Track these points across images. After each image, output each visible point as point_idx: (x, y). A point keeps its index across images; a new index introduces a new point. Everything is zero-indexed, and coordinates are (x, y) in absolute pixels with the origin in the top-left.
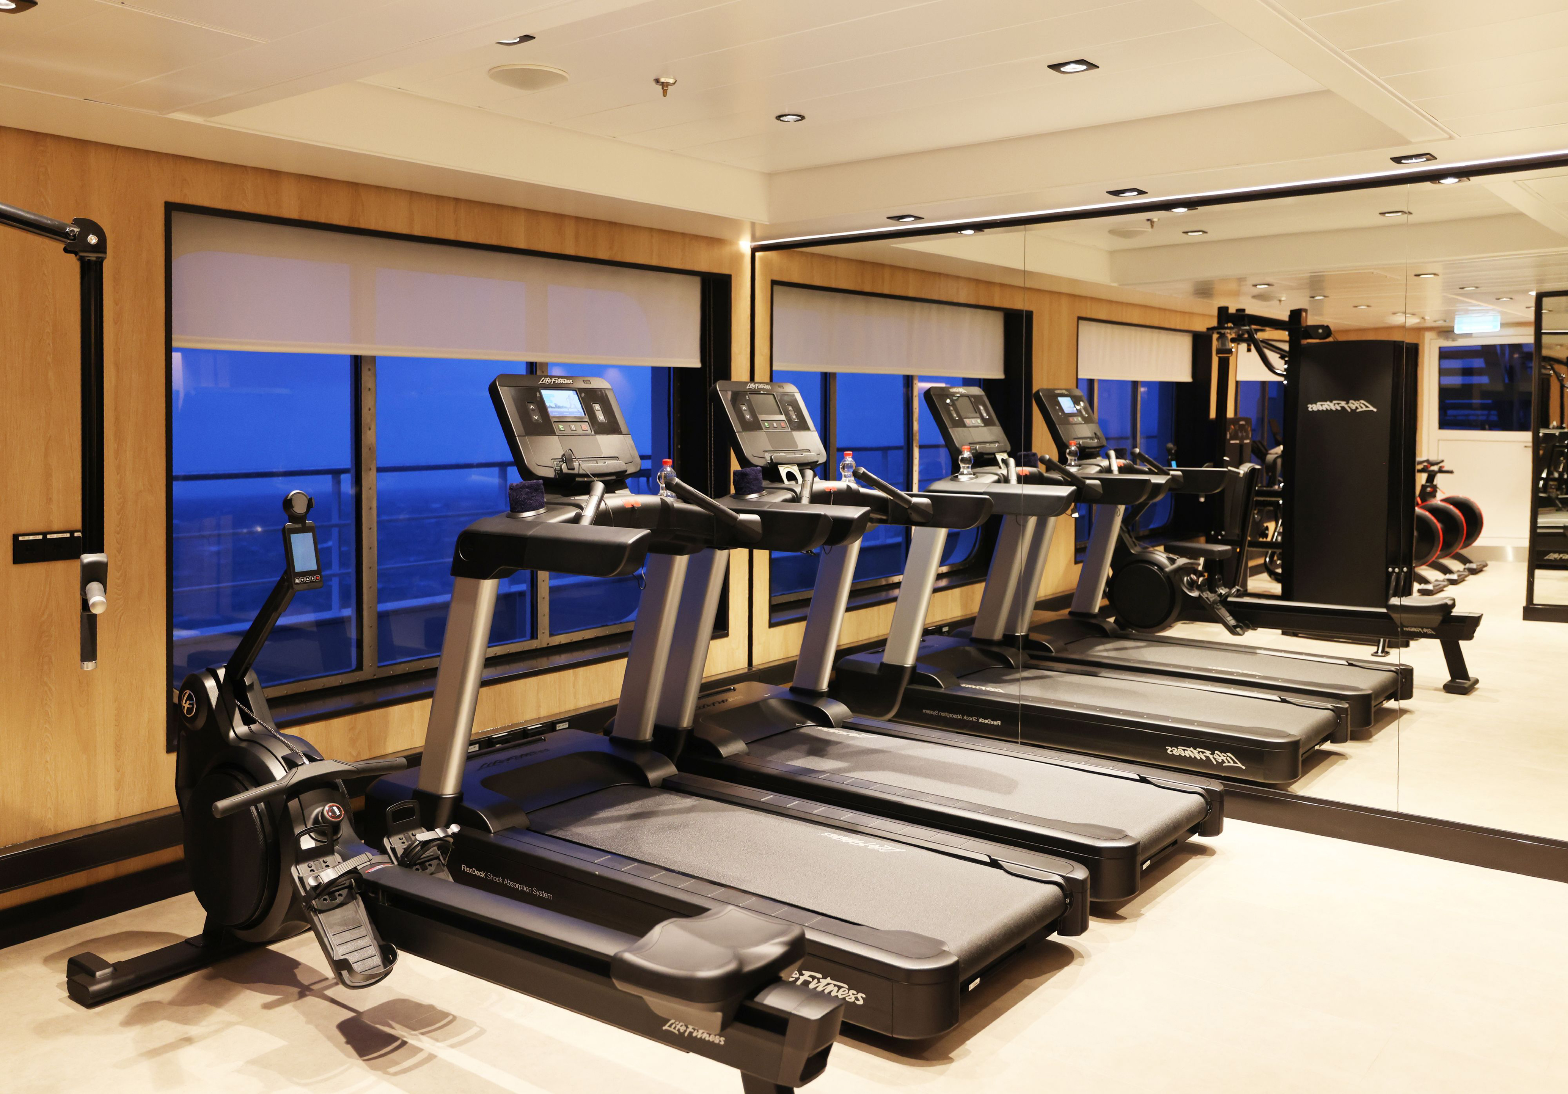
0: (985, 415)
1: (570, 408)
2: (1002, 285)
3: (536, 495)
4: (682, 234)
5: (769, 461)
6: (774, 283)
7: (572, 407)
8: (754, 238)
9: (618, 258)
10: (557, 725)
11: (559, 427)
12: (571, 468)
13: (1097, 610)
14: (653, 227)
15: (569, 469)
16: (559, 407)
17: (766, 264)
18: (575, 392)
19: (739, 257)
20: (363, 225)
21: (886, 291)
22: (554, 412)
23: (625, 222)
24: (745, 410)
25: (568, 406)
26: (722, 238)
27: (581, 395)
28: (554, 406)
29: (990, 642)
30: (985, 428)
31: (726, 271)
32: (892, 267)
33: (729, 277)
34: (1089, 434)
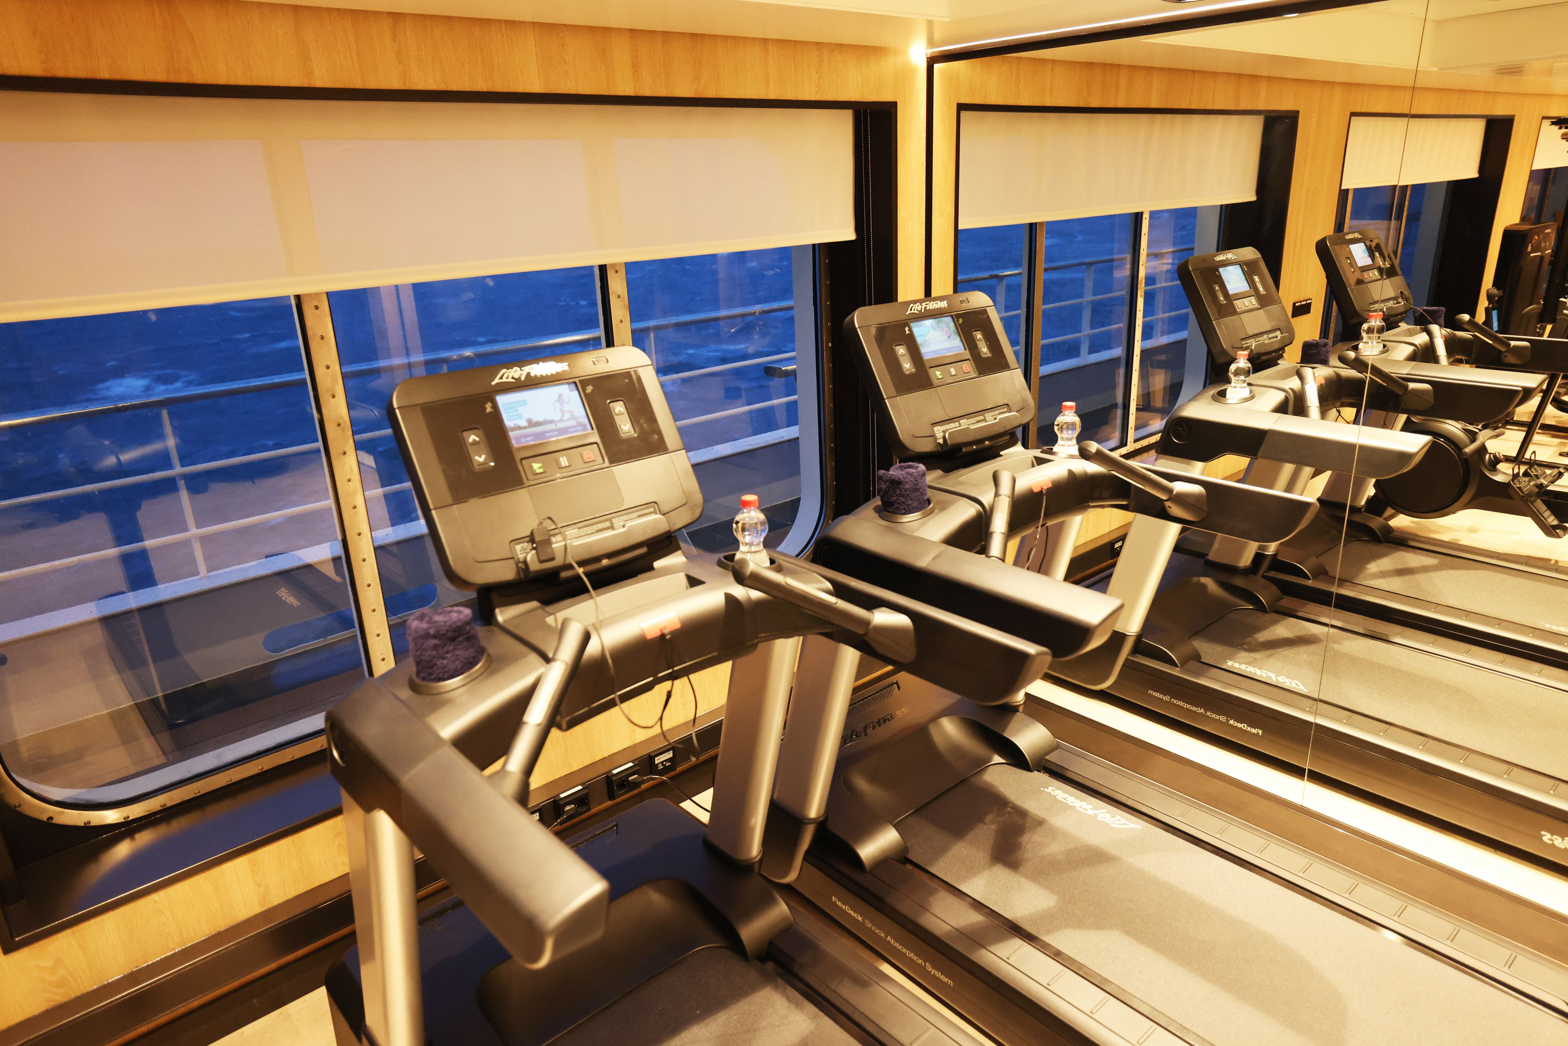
0: (1261, 289)
1: (561, 420)
2: (1270, 78)
3: (454, 649)
4: (817, 43)
5: (941, 441)
6: (961, 107)
7: (565, 418)
8: (931, 42)
9: (711, 93)
10: (656, 759)
11: (531, 467)
12: (545, 558)
13: (1363, 503)
14: (767, 37)
15: (542, 562)
16: (537, 424)
17: (951, 80)
18: (573, 386)
19: (907, 72)
20: (200, 78)
21: (1121, 104)
22: (526, 436)
23: (719, 31)
24: (903, 355)
25: (556, 417)
26: (882, 45)
27: (584, 390)
28: (523, 423)
29: (1232, 570)
30: (1261, 311)
31: (886, 97)
32: (1133, 68)
33: (894, 105)
34: (1392, 294)
